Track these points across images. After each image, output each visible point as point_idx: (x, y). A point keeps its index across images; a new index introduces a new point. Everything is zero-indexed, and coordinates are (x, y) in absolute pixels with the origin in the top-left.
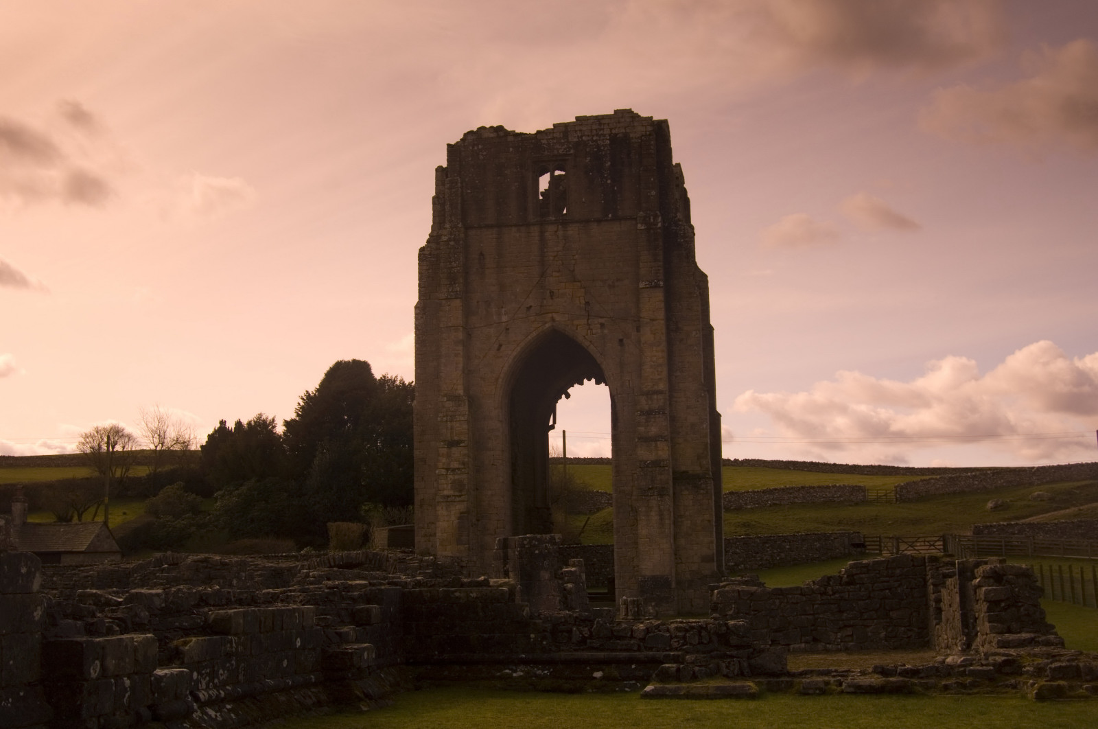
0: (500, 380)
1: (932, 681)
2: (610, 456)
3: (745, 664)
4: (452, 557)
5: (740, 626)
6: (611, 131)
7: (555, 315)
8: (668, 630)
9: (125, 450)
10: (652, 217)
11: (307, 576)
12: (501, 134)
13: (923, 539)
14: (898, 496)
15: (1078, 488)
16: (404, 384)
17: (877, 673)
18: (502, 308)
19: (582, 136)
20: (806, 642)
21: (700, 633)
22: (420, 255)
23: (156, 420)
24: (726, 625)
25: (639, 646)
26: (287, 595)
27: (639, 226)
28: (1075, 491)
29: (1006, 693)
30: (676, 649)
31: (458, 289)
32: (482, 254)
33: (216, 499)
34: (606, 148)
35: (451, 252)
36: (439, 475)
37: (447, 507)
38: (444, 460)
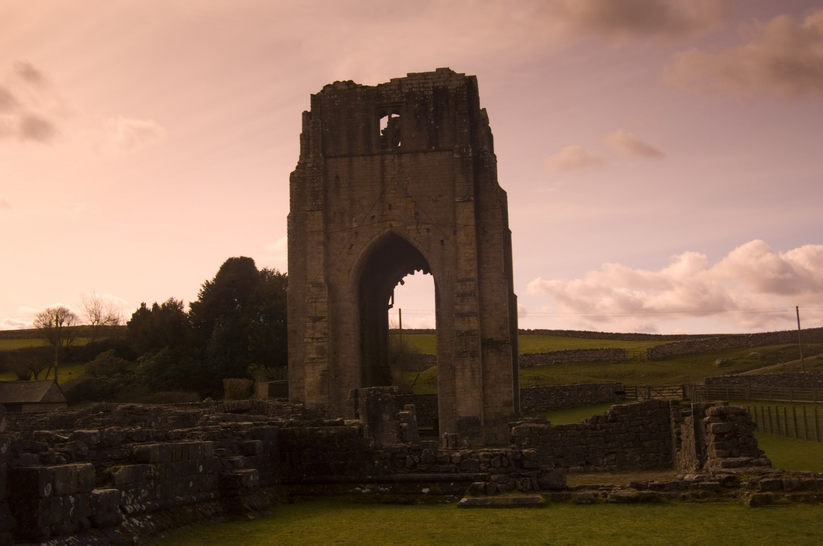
0: (352, 271)
1: (674, 493)
2: (434, 327)
3: (535, 482)
4: (316, 404)
5: (531, 454)
6: (434, 84)
7: (392, 223)
8: (478, 457)
9: (70, 325)
10: (465, 149)
11: (208, 419)
12: (351, 86)
13: (667, 388)
14: (649, 356)
15: (783, 349)
16: (279, 274)
17: (633, 488)
18: (353, 217)
19: (412, 88)
20: (581, 465)
21: (501, 458)
22: (291, 178)
23: (93, 303)
24: (521, 453)
25: (456, 469)
26: (193, 434)
27: (455, 155)
28: (780, 351)
29: (728, 501)
30: (483, 471)
31: (320, 203)
32: (337, 177)
33: (139, 362)
34: (430, 97)
35: (315, 175)
36: (307, 343)
37: (313, 367)
38: (310, 332)
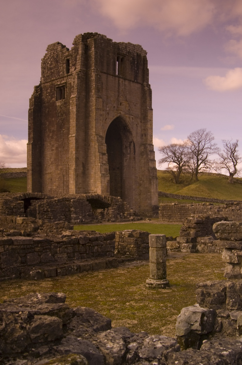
6: (137, 51)
7: (121, 112)
18: (107, 105)
19: (130, 50)
34: (136, 57)
35: (98, 79)
36: (101, 166)
37: (104, 178)
38: (101, 160)
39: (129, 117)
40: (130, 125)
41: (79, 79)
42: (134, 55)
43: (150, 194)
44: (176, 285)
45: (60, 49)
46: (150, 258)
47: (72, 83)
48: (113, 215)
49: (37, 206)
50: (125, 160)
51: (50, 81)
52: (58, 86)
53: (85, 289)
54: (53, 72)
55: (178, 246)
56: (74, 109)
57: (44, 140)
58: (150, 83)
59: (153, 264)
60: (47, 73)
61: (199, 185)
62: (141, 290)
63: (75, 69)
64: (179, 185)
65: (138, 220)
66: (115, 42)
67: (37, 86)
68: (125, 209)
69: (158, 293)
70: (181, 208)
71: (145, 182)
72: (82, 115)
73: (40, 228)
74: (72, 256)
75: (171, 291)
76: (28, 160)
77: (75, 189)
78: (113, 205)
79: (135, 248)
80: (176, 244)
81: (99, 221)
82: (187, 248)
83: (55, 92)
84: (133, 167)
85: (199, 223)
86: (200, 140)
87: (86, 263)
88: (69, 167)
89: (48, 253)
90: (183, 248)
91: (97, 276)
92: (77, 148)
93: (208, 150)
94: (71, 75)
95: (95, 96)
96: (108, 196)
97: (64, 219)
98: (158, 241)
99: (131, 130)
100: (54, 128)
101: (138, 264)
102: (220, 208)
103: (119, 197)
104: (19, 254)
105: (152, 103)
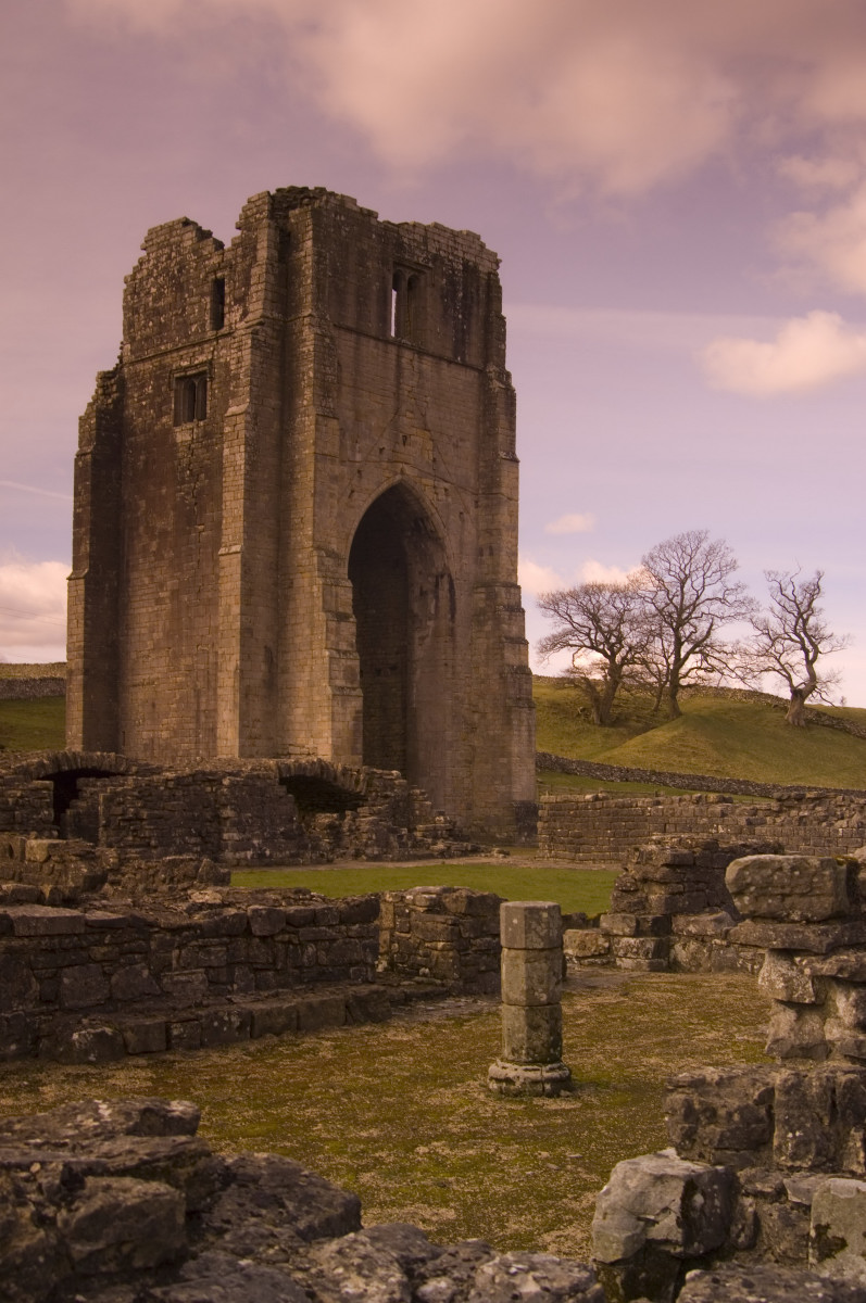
6: (464, 255)
7: (406, 467)
18: (357, 442)
19: (440, 250)
34: (459, 275)
35: (325, 352)
36: (331, 658)
37: (343, 702)
38: (333, 638)
39: (435, 487)
40: (437, 515)
41: (256, 349)
42: (453, 270)
43: (505, 760)
44: (596, 1084)
45: (190, 243)
46: (505, 988)
47: (233, 362)
48: (374, 837)
49: (101, 800)
50: (419, 638)
51: (154, 357)
52: (183, 374)
53: (270, 1096)
54: (165, 324)
55: (607, 945)
56: (238, 456)
57: (131, 564)
58: (508, 367)
59: (513, 1008)
60: (145, 326)
61: (681, 731)
62: (472, 1101)
63: (245, 314)
64: (612, 730)
65: (465, 853)
66: (389, 223)
67: (109, 372)
68: (417, 812)
69: (532, 1113)
70: (617, 813)
71: (490, 717)
72: (266, 477)
73: (111, 877)
74: (224, 979)
75: (579, 1105)
76: (70, 635)
77: (237, 740)
78: (375, 800)
79: (451, 954)
80: (596, 939)
81: (322, 856)
82: (637, 953)
83: (172, 395)
84: (446, 665)
85: (679, 866)
86: (687, 572)
87: (276, 1005)
88: (216, 663)
89: (138, 967)
90: (621, 953)
91: (314, 1051)
92: (247, 595)
93: (715, 607)
94: (229, 334)
95: (312, 411)
96: (357, 767)
97: (199, 849)
98: (534, 925)
99: (442, 532)
100: (166, 523)
101: (460, 1010)
102: (755, 812)
103: (394, 772)
104: (33, 970)
105: (514, 436)
